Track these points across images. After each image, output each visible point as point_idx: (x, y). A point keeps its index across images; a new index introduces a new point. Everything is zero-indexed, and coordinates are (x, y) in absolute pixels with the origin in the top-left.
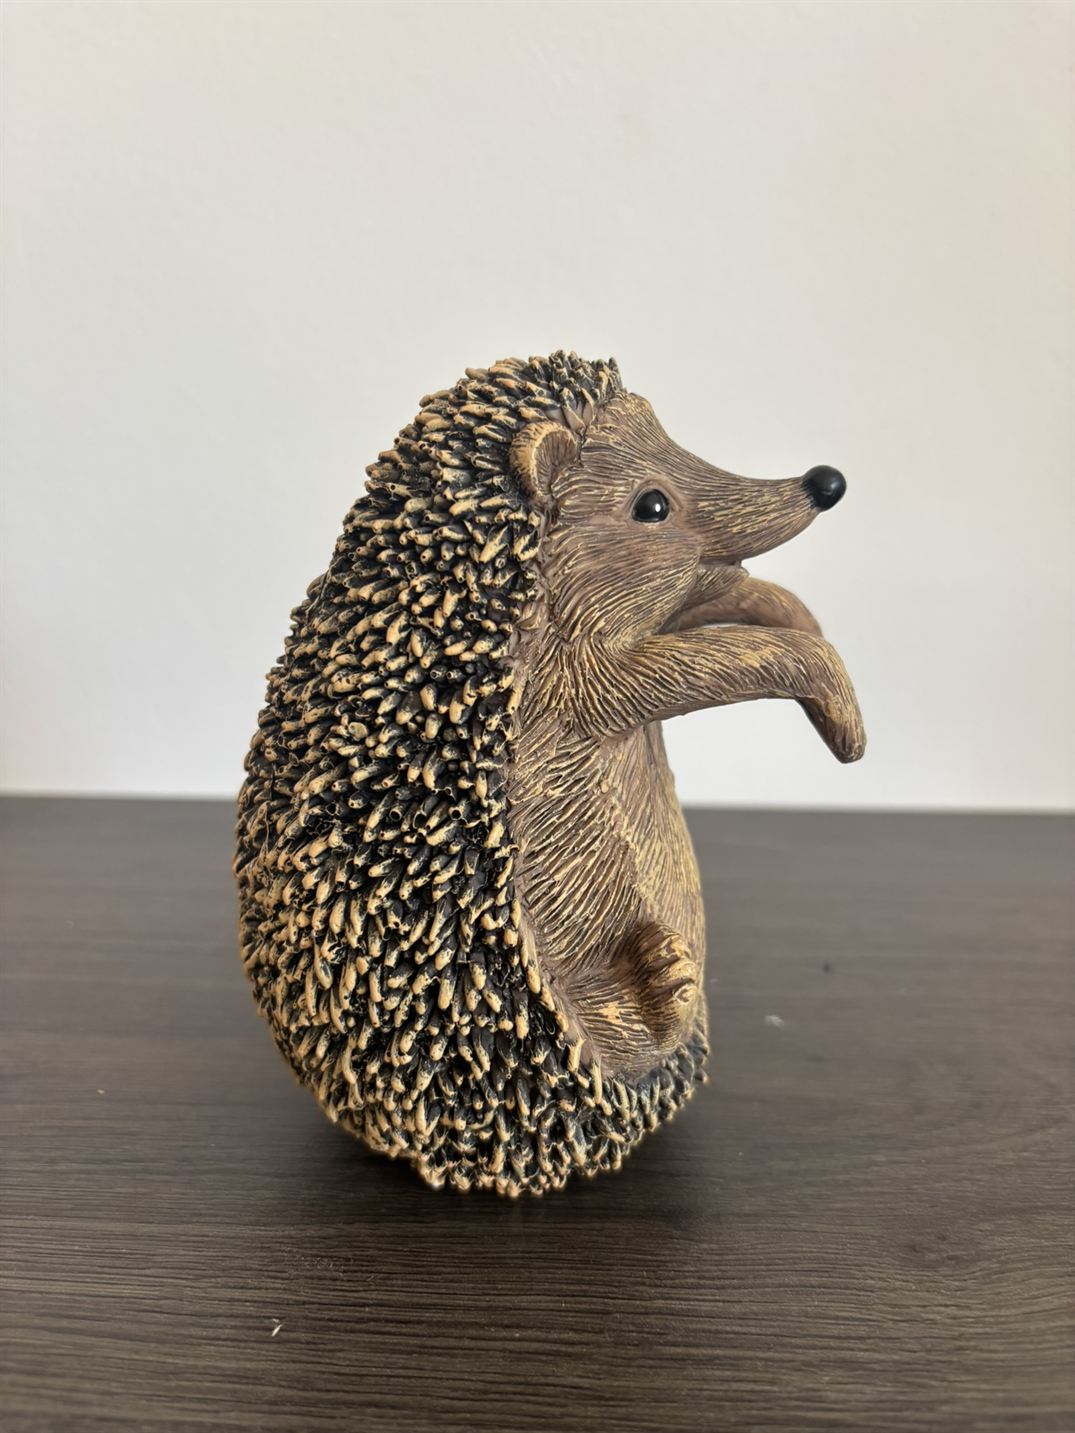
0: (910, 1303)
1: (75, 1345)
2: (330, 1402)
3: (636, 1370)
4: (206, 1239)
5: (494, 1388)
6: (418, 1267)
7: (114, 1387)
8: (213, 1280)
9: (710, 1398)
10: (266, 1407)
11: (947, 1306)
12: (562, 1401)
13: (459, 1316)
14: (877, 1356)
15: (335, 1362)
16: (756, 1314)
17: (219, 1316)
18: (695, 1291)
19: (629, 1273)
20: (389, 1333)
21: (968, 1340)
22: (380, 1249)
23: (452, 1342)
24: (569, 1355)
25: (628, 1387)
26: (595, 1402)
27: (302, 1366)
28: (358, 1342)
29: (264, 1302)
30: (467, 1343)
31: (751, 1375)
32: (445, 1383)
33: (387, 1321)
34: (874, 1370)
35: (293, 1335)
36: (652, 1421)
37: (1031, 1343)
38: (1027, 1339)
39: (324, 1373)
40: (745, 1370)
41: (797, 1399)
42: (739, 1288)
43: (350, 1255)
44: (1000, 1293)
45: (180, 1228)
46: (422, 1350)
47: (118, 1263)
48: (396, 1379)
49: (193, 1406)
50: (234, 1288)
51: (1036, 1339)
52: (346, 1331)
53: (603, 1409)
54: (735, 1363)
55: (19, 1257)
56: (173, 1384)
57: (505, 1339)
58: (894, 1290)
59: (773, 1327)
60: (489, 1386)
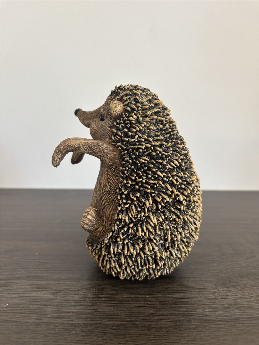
0: (224, 295)
1: (38, 307)
2: (97, 317)
3: (165, 309)
4: (65, 284)
5: (134, 314)
6: (114, 289)
7: (48, 316)
8: (68, 293)
9: (182, 315)
10: (83, 319)
11: (232, 295)
12: (149, 316)
13: (124, 299)
14: (218, 306)
15: (98, 309)
16: (190, 298)
17: (70, 300)
18: (176, 293)
19: (161, 290)
20: (109, 303)
21: (237, 302)
22: (105, 286)
23: (123, 305)
24: (150, 307)
25: (164, 313)
26: (156, 316)
27: (91, 310)
28: (102, 305)
29: (80, 297)
30: (127, 305)
31: (190, 310)
32: (123, 313)
33: (108, 301)
34: (218, 309)
35: (88, 304)
36: (169, 320)
37: (251, 303)
38: (250, 302)
39: (95, 311)
40: (189, 309)
41: (201, 315)
42: (186, 292)
43: (98, 287)
44: (244, 293)
45: (59, 282)
46: (117, 306)
47: (46, 290)
48: (112, 312)
49: (67, 319)
50: (73, 294)
51: (252, 302)
52: (99, 303)
53: (158, 318)
54: (187, 308)
55: (22, 289)
56: (62, 315)
57: (135, 304)
58: (220, 292)
59: (194, 300)
60: (133, 314)
